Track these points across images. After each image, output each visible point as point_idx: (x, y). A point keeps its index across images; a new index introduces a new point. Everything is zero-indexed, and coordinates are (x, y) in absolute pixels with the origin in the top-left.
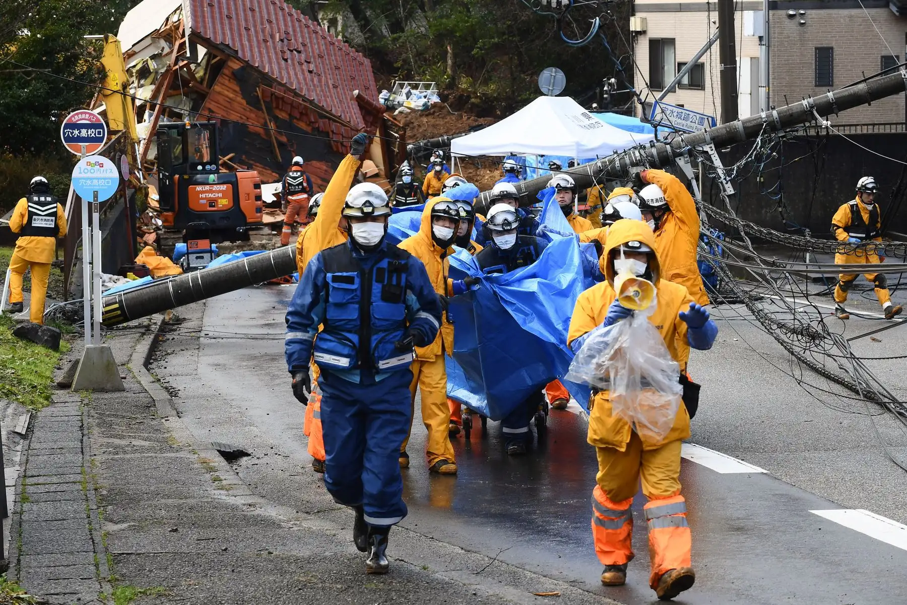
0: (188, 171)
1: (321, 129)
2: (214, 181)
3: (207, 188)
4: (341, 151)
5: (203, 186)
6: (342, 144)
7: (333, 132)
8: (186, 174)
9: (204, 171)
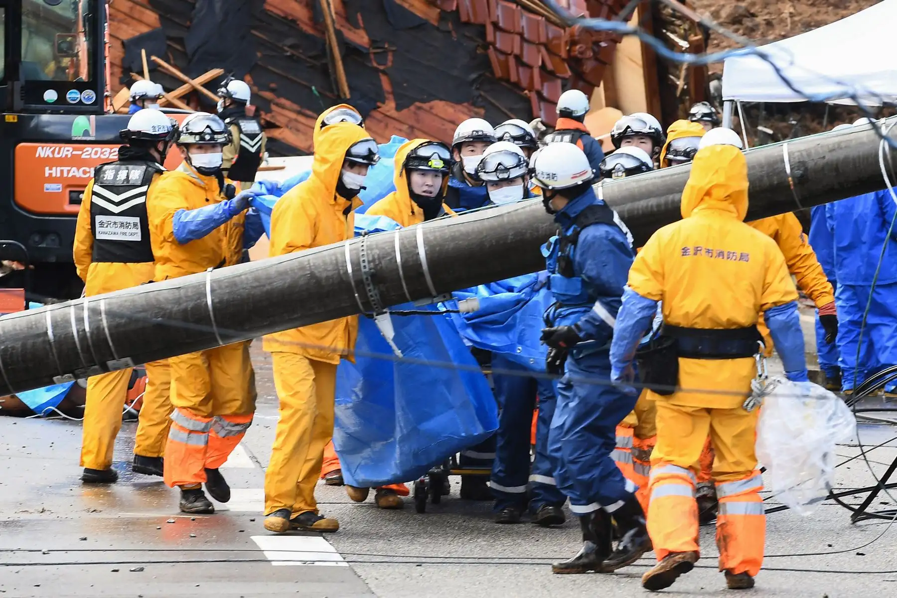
0: (18, 103)
1: (464, 18)
2: (86, 133)
3: (66, 150)
4: (513, 78)
5: (57, 146)
6: (518, 59)
7: (496, 25)
8: (11, 110)
9: (62, 107)
